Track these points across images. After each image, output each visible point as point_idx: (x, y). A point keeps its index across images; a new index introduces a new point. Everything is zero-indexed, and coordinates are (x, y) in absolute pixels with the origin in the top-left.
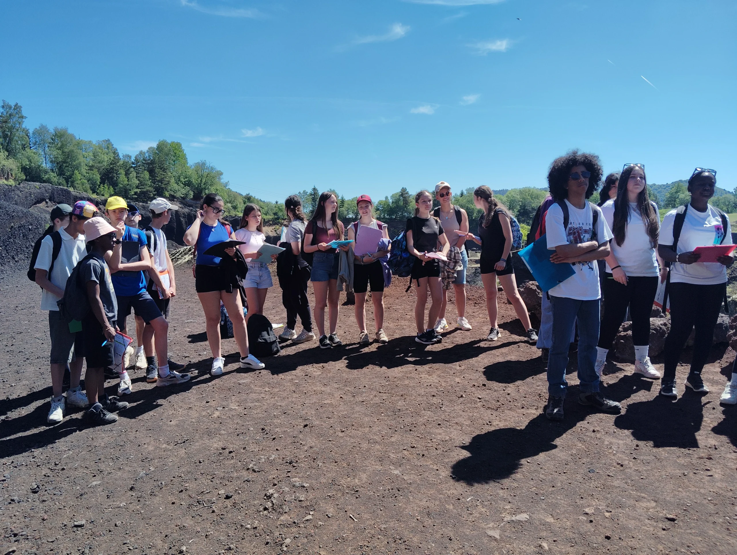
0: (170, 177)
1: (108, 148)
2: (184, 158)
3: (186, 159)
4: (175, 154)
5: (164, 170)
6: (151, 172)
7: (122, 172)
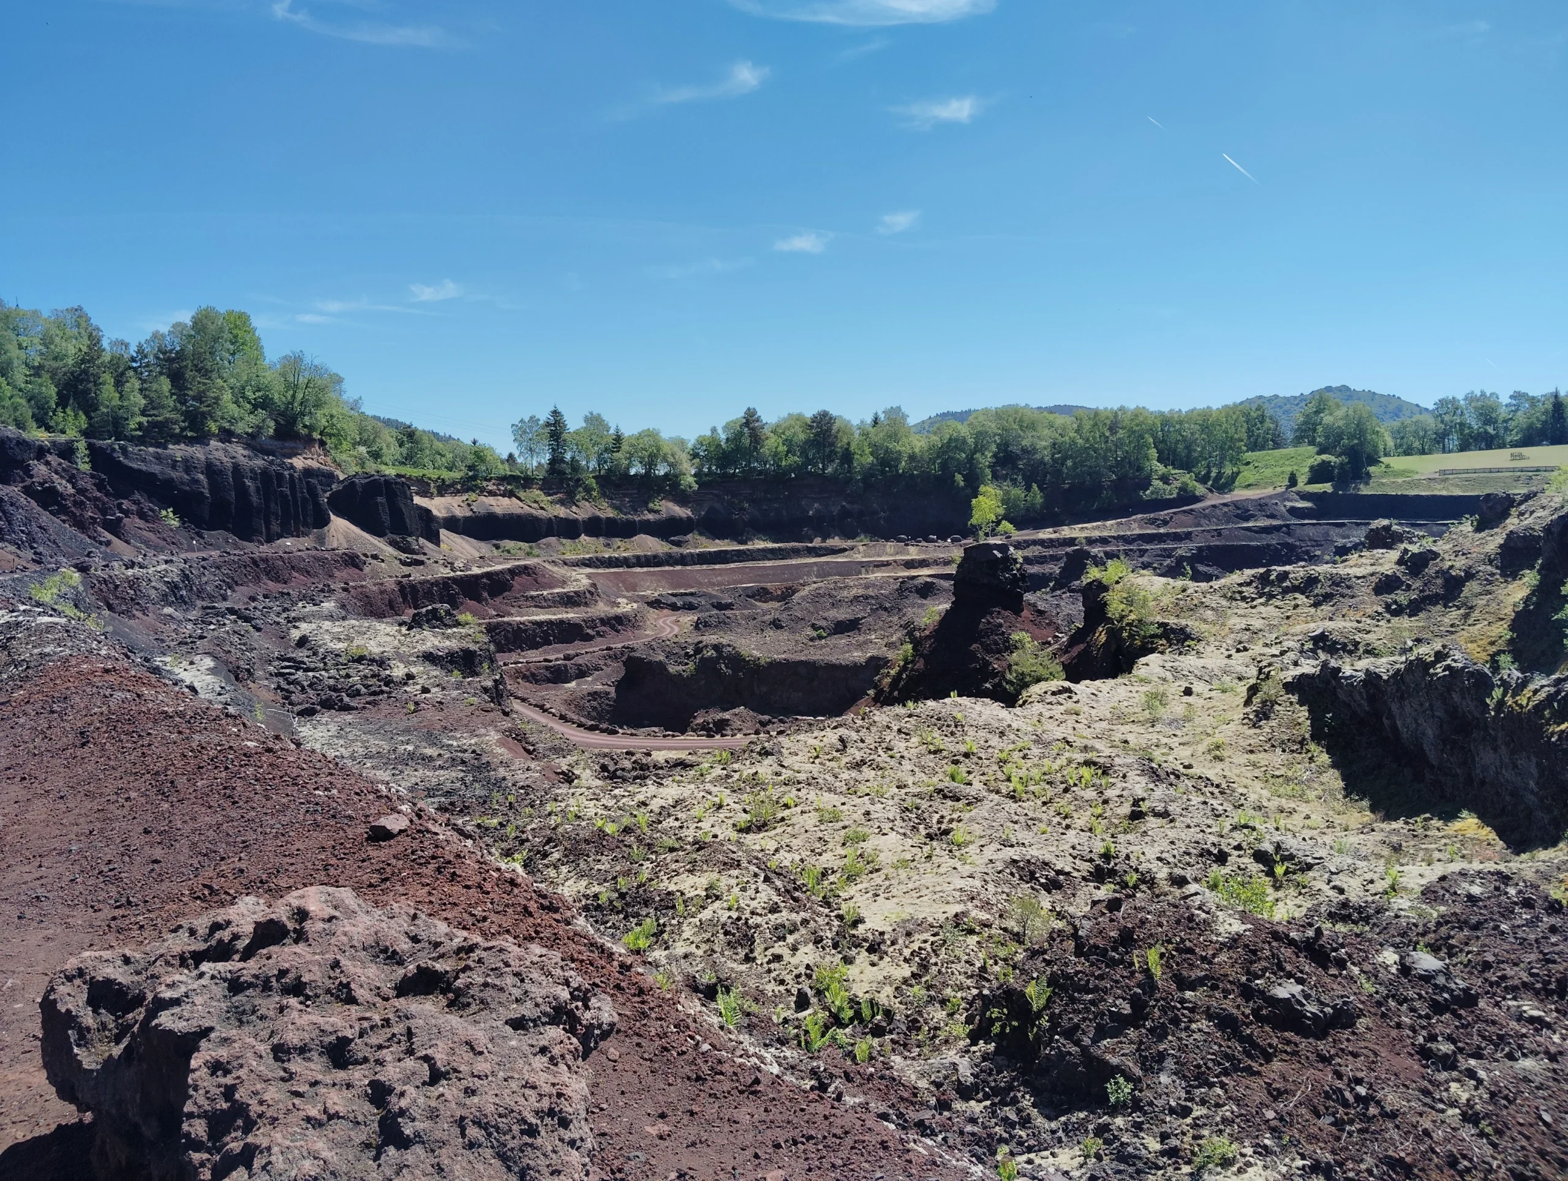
0: (222, 388)
1: (78, 326)
2: (257, 345)
3: (259, 349)
4: (236, 337)
5: (206, 373)
6: (177, 378)
7: (108, 378)
